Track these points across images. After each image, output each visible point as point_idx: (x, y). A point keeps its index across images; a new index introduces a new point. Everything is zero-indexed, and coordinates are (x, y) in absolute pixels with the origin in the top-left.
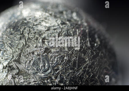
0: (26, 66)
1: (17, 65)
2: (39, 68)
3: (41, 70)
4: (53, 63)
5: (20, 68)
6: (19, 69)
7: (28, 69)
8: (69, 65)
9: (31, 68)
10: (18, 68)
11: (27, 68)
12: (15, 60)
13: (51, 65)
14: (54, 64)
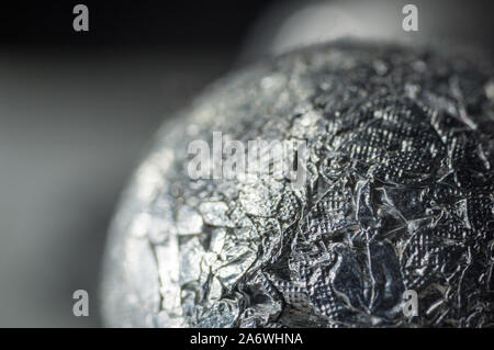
0: (309, 287)
1: (276, 284)
2: (362, 296)
3: (367, 304)
4: (415, 277)
5: (287, 297)
6: (283, 300)
7: (318, 301)
8: (478, 285)
9: (330, 293)
10: (279, 296)
11: (316, 294)
12: (268, 263)
13: (405, 282)
14: (420, 281)
